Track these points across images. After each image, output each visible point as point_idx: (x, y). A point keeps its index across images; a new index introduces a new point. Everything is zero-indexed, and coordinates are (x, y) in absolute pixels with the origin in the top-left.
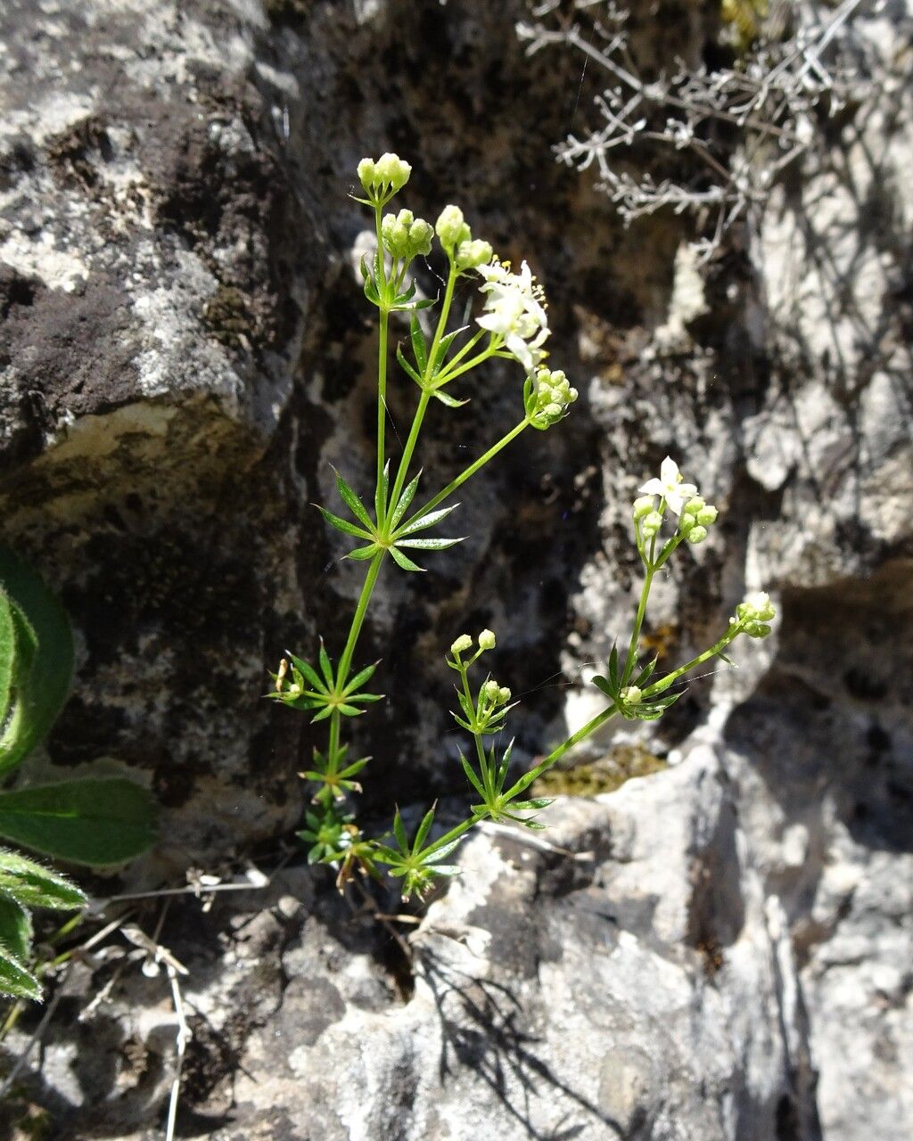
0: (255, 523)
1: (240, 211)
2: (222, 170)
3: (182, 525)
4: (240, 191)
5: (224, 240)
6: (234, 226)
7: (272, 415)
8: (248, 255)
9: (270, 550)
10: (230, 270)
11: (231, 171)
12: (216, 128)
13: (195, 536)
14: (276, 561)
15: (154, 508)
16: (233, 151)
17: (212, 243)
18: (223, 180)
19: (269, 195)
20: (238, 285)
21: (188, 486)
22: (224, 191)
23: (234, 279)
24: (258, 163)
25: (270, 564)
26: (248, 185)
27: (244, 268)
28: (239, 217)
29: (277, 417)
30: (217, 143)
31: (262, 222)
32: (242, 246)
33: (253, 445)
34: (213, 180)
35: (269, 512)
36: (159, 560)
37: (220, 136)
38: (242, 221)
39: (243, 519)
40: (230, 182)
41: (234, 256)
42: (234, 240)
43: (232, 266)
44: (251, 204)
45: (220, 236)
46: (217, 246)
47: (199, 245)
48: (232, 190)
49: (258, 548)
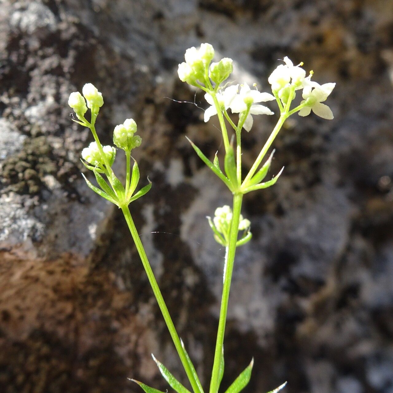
0: (108, 313)
1: (46, 73)
2: (26, 46)
3: (49, 326)
4: (44, 57)
5: (34, 100)
6: (42, 86)
7: (89, 236)
8: (56, 106)
9: (127, 331)
10: (40, 123)
11: (34, 44)
12: (16, 16)
13: (61, 331)
14: (134, 338)
15: (22, 318)
16: (32, 29)
17: (24, 105)
18: (28, 53)
19: (72, 54)
20: (48, 133)
21: (46, 296)
22: (31, 61)
23: (44, 129)
24: (59, 32)
25: (128, 341)
26: (50, 50)
27: (53, 117)
28: (45, 78)
29: (93, 237)
30: (18, 27)
31: (68, 76)
32: (50, 100)
33: (73, 267)
34: (19, 56)
35: (119, 302)
36: (32, 359)
37: (20, 20)
38: (49, 80)
39: (95, 312)
40: (35, 52)
41: (44, 111)
42: (43, 97)
43: (42, 118)
44: (55, 65)
45: (30, 97)
46: (29, 106)
47: (8, 111)
48: (38, 59)
49: (115, 331)
